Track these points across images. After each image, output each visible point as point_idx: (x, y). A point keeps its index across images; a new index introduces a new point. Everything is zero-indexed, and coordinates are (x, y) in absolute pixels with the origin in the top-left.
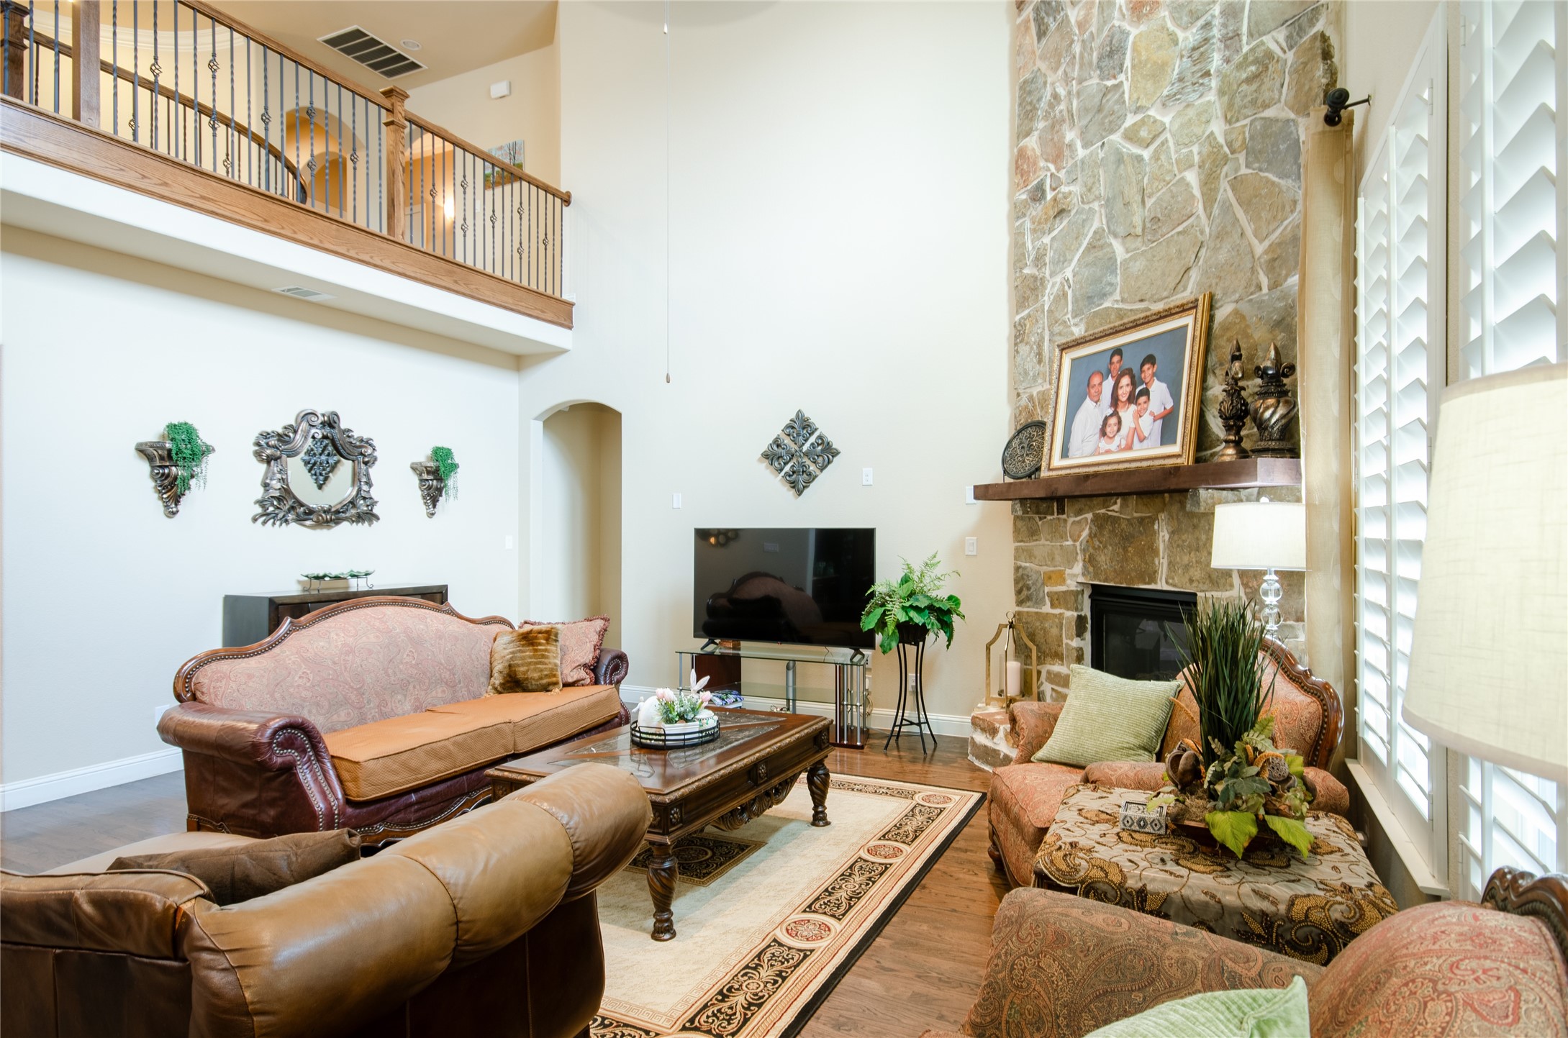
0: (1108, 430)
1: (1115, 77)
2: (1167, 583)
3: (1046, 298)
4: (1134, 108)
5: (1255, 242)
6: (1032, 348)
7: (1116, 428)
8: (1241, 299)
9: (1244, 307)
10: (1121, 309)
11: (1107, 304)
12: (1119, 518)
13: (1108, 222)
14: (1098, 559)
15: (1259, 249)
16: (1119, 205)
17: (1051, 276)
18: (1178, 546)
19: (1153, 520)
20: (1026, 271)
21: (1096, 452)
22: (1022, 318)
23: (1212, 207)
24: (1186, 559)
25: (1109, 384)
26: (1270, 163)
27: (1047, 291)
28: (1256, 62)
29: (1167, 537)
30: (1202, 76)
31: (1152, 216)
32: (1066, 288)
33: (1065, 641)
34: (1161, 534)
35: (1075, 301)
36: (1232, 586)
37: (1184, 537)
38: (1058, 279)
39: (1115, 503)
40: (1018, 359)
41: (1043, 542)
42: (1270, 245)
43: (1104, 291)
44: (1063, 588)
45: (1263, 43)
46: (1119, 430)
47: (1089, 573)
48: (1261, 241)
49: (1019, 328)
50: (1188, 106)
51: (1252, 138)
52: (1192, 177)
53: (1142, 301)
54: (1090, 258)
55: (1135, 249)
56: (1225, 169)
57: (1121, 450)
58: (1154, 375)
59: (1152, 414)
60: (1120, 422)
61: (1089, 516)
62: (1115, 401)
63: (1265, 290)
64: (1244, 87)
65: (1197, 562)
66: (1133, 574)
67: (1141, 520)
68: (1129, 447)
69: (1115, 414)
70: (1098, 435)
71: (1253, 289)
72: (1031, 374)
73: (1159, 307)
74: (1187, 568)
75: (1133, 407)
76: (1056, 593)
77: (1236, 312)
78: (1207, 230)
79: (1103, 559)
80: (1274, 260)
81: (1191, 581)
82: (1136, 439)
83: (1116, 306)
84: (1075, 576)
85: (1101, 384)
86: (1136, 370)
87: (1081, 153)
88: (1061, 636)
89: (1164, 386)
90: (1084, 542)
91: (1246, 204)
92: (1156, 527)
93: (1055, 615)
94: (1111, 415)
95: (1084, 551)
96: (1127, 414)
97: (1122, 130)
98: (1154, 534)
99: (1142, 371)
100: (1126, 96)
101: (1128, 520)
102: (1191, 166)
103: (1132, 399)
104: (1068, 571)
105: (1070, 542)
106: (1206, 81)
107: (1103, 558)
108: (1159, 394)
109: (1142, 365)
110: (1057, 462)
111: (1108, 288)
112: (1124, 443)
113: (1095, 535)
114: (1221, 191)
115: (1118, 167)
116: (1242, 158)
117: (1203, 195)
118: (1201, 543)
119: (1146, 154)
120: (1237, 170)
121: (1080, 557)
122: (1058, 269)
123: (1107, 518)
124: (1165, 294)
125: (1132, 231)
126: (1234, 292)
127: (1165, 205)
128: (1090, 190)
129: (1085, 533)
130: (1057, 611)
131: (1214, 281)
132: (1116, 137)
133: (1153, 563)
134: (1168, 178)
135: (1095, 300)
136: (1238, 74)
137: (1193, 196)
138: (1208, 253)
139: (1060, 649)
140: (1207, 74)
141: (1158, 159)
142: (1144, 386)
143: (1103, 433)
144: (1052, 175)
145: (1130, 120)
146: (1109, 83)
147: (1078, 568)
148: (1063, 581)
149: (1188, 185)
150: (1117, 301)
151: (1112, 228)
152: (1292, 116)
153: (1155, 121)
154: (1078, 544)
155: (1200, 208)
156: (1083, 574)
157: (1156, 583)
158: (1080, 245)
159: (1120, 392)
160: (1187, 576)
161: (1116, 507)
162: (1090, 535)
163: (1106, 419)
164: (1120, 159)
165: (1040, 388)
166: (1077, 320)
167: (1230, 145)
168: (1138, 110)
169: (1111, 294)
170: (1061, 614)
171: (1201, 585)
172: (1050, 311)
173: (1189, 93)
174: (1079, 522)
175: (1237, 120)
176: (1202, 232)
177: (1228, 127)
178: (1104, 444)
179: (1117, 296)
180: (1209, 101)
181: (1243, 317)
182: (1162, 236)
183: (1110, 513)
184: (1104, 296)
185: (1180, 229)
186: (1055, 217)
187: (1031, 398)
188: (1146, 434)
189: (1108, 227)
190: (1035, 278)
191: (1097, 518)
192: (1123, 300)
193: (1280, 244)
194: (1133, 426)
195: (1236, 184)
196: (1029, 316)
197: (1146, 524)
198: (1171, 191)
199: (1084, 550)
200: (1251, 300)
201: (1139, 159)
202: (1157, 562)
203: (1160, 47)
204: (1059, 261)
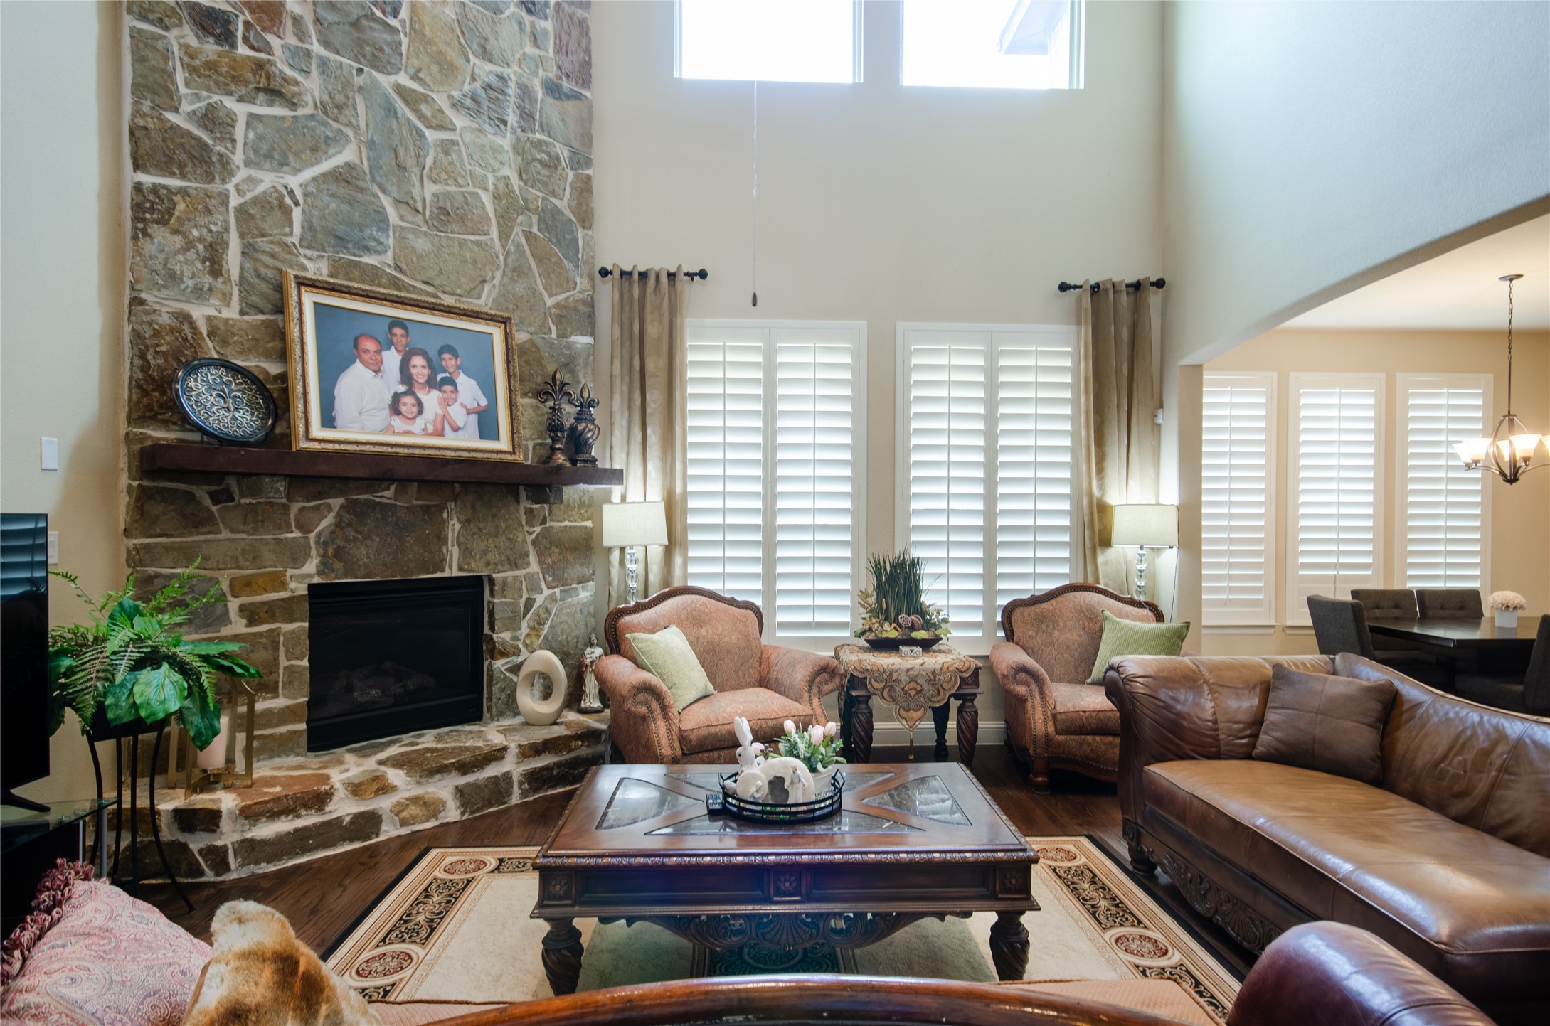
0: (403, 409)
1: (384, 12)
2: (460, 569)
3: (230, 186)
4: (412, 71)
5: (545, 294)
6: (189, 245)
7: (415, 409)
8: (536, 333)
9: (540, 343)
10: (398, 279)
11: (368, 260)
12: (395, 505)
13: (371, 167)
14: (354, 552)
15: (550, 302)
16: (387, 159)
17: (248, 163)
18: (474, 534)
19: (441, 508)
20: (171, 117)
21: (388, 429)
22: (165, 187)
23: (507, 241)
24: (482, 546)
25: (392, 359)
26: (558, 241)
27: (235, 180)
28: (548, 154)
29: (457, 526)
30: (498, 119)
31: (441, 204)
32: (288, 201)
33: (283, 662)
34: (451, 523)
35: (309, 227)
36: (528, 564)
37: (481, 525)
38: (268, 180)
39: (388, 489)
40: (149, 248)
41: (225, 534)
42: (558, 304)
43: (365, 243)
44: (283, 595)
45: (554, 146)
46: (420, 412)
47: (333, 570)
48: (551, 296)
49: (151, 197)
50: (480, 130)
51: (543, 210)
52: (486, 198)
53: (426, 283)
54: (342, 191)
55: (414, 223)
56: (520, 218)
57: (425, 432)
58: (458, 367)
59: (463, 405)
60: (420, 404)
61: (337, 502)
62: (406, 377)
63: (554, 335)
64: (538, 165)
65: (496, 547)
66: (412, 565)
67: (426, 509)
68: (441, 434)
69: (410, 392)
70: (387, 412)
71: (546, 330)
72: (190, 283)
73: (448, 300)
74: (485, 552)
75: (435, 394)
76: (265, 603)
77: (532, 342)
78: (502, 258)
79: (362, 553)
80: (562, 317)
81: (488, 564)
82: (447, 427)
83: (387, 269)
84: (310, 576)
85: (379, 352)
86: (433, 353)
87: (316, 47)
88: (276, 659)
89: (473, 383)
90: (326, 533)
91: (539, 260)
92: (445, 516)
93: (261, 634)
94: (405, 394)
95: (323, 545)
96: (431, 399)
97: (392, 78)
98: (443, 522)
99: (441, 359)
100: (404, 49)
101: (407, 508)
102: (486, 189)
103: (431, 383)
104: (290, 572)
105: (296, 534)
106: (502, 126)
107: (363, 551)
108: (468, 389)
109: (441, 352)
110: (317, 431)
111: (372, 244)
112: (430, 429)
113: (349, 525)
114: (514, 233)
115: (388, 117)
116: (535, 219)
117: (499, 224)
118: (501, 531)
119: (431, 135)
120: (530, 226)
121: (314, 552)
122: (267, 165)
123: (372, 506)
124: (458, 291)
125: (411, 202)
126: (530, 325)
127: (456, 204)
128: (339, 107)
129: (327, 521)
130: (265, 628)
131: (511, 307)
132: (385, 81)
133: (440, 551)
134: (460, 181)
135: (350, 246)
136: (534, 151)
137: (488, 219)
138: (506, 280)
139: (272, 677)
140: (505, 123)
141: (447, 153)
142: (446, 375)
143: (395, 408)
144: (247, 23)
145: (403, 79)
146: (378, 13)
147: (311, 566)
148: (283, 585)
149: (483, 203)
150: (389, 266)
151: (378, 178)
152: (573, 219)
153: (441, 111)
154: (312, 536)
155: (494, 233)
156: (319, 573)
157: (443, 570)
158: (318, 162)
159: (414, 371)
160: (483, 560)
161: (388, 494)
162: (339, 524)
163: (396, 397)
164: (391, 111)
165: (212, 312)
166: (309, 252)
167: (526, 201)
168: (415, 77)
169: (377, 252)
170: (271, 631)
171: (500, 567)
172: (241, 210)
173: (485, 122)
174: (317, 508)
175: (532, 187)
176: (497, 257)
177: (522, 184)
178: (397, 422)
179: (388, 258)
180: (502, 147)
181: (538, 349)
182: (452, 232)
183: (377, 500)
184: (367, 249)
185: (473, 238)
186: (258, 89)
187: (186, 318)
188: (460, 424)
189: (371, 173)
190: (204, 146)
191: (350, 507)
192: (398, 268)
193: (565, 307)
194: (440, 412)
195: (529, 236)
196: (184, 192)
197: (432, 514)
198: (465, 197)
199: (325, 543)
200: (544, 338)
201: (421, 135)
202: (445, 550)
203: (447, 43)
204: (269, 156)
